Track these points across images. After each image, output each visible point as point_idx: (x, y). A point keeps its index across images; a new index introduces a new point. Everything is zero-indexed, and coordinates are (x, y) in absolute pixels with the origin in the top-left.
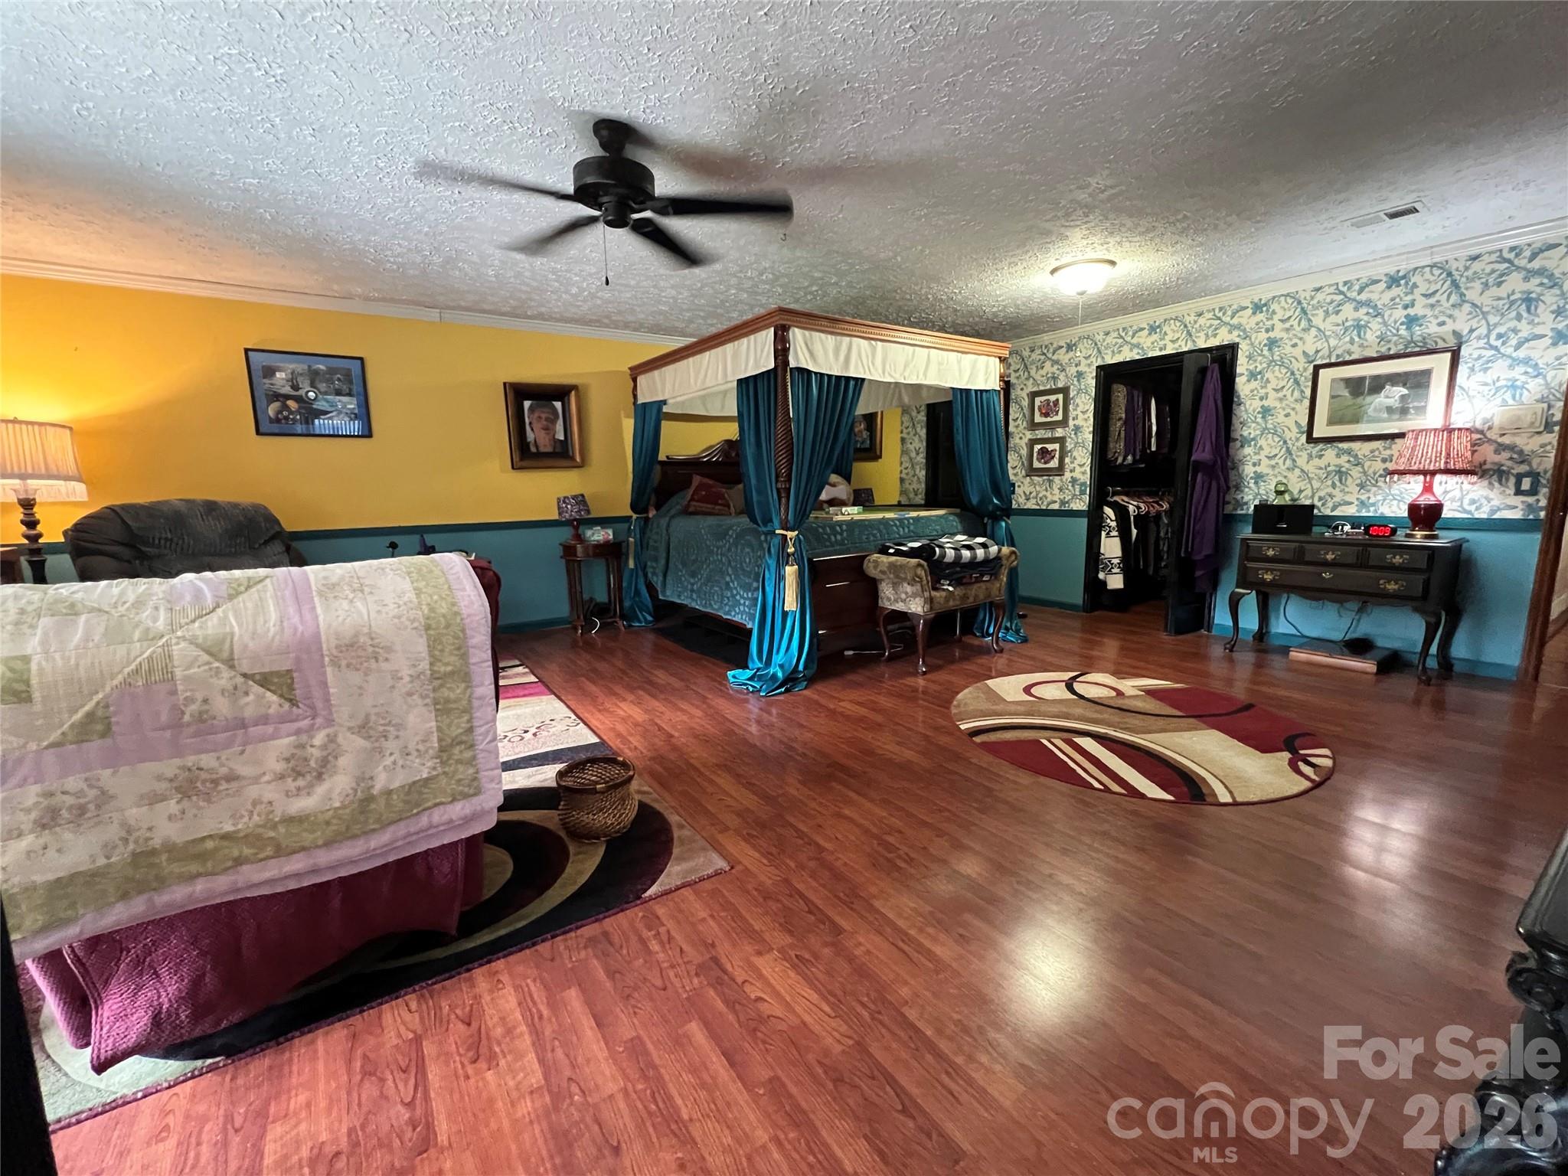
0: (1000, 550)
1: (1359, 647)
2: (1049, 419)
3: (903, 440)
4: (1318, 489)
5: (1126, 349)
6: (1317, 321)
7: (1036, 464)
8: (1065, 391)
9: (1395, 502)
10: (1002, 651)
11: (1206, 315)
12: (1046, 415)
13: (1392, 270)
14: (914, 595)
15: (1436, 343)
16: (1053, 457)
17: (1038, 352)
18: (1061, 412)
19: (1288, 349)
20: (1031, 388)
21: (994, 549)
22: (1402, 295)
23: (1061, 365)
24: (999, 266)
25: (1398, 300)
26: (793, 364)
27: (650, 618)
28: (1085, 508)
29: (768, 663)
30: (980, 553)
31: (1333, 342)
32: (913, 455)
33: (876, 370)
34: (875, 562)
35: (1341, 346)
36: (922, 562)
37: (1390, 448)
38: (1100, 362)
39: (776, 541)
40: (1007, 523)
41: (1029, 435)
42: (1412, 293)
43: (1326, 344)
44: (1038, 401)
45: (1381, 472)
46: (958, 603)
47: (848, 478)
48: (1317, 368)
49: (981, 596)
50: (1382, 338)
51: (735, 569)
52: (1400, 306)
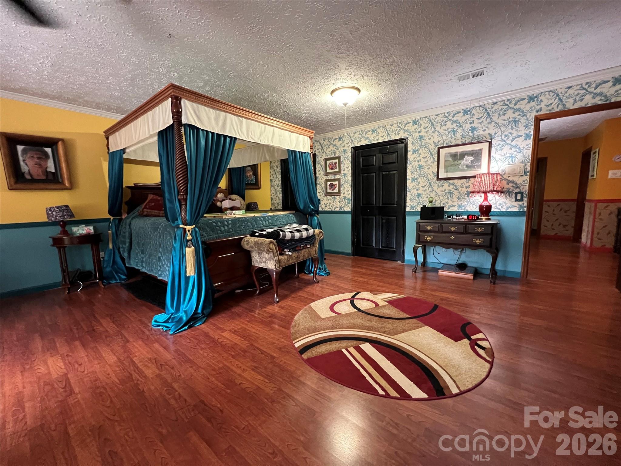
0: (314, 232)
1: (462, 267)
2: (333, 171)
3: (271, 180)
4: (442, 200)
5: (363, 139)
6: (438, 128)
7: (329, 191)
8: (339, 158)
9: (472, 205)
10: (318, 282)
11: (394, 125)
12: (332, 169)
13: (465, 108)
14: (270, 259)
15: (483, 139)
16: (336, 188)
17: (327, 141)
18: (338, 168)
19: (427, 140)
20: (325, 157)
21: (311, 231)
22: (469, 118)
23: (337, 146)
24: (306, 85)
25: (467, 120)
26: (184, 121)
27: (123, 277)
28: (350, 210)
29: (178, 309)
30: (305, 234)
31: (444, 138)
32: (276, 187)
33: (243, 134)
34: (247, 241)
35: (448, 139)
36: (273, 240)
37: (468, 182)
38: (353, 146)
39: (179, 232)
40: (317, 217)
41: (325, 178)
42: (473, 117)
43: (442, 139)
44: (328, 162)
45: (466, 192)
46: (295, 261)
47: (243, 197)
48: (439, 148)
49: (306, 256)
50: (463, 136)
51: (163, 249)
52: (468, 123)
